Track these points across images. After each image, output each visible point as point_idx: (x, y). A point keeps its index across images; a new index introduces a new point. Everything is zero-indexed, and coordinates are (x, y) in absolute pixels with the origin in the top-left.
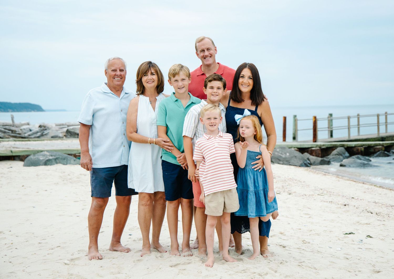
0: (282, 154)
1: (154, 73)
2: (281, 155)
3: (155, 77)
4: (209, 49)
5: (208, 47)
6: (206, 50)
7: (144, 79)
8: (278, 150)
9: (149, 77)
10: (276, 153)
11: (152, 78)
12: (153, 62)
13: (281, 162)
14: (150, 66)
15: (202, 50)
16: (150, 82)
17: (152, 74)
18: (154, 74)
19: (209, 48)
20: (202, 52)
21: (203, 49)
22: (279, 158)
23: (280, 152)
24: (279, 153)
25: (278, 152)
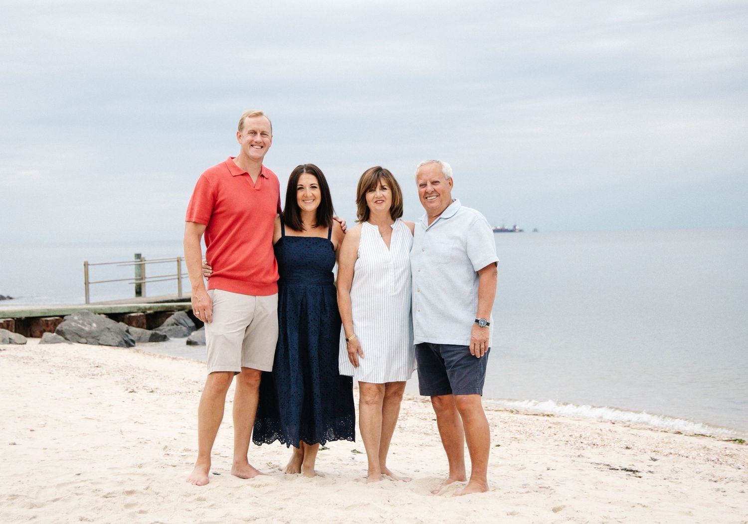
0: (83, 324)
1: (385, 187)
2: (83, 327)
3: (387, 193)
4: (265, 134)
5: (265, 130)
6: (259, 134)
7: (370, 196)
8: (76, 318)
9: (378, 193)
10: (73, 324)
11: (381, 195)
12: (383, 167)
13: (84, 340)
14: (378, 175)
15: (253, 131)
16: (379, 202)
17: (383, 188)
18: (386, 189)
19: (265, 132)
20: (253, 135)
21: (255, 130)
22: (79, 333)
23: (81, 322)
24: (78, 323)
25: (75, 321)
